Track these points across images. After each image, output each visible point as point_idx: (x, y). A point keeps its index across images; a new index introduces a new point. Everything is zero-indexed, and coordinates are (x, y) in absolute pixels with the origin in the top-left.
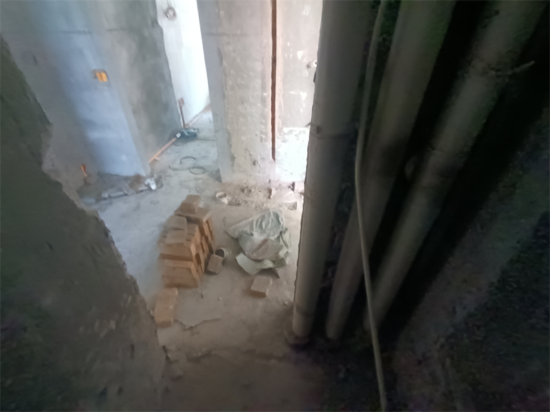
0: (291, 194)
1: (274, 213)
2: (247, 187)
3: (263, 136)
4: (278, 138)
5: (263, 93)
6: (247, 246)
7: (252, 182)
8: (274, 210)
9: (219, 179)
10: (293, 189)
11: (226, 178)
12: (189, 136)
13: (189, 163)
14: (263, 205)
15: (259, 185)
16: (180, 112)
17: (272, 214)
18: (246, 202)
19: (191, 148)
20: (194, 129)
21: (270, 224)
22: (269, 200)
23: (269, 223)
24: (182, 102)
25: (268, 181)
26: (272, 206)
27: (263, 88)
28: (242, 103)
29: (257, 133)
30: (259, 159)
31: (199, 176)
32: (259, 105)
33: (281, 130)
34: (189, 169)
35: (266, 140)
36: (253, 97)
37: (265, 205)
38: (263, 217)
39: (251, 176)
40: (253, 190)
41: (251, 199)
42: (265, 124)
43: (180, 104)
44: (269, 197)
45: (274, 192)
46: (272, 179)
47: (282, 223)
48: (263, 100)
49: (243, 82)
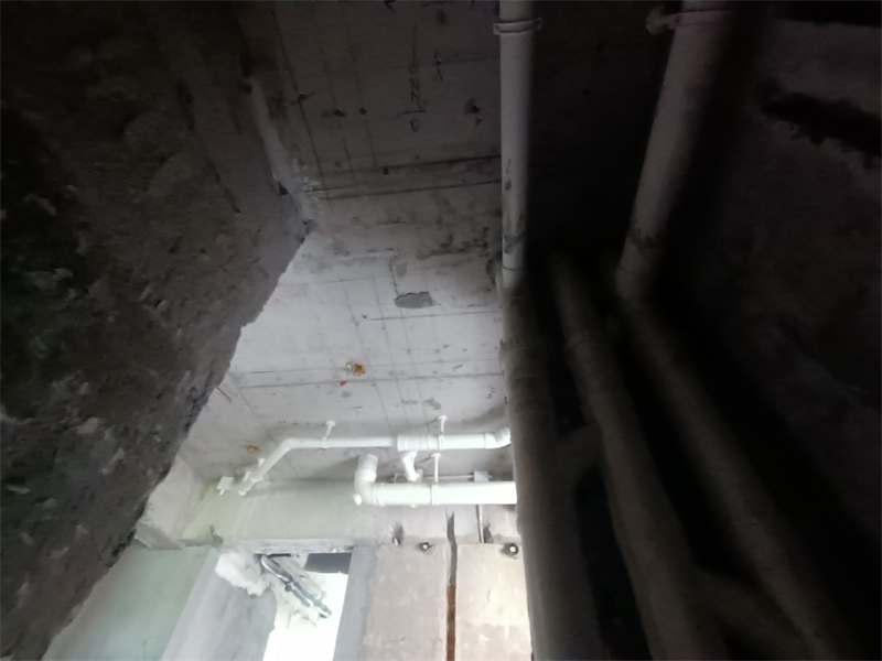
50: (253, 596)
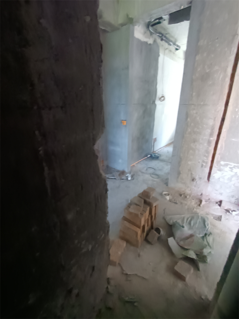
0: (218, 208)
1: (202, 218)
2: (184, 194)
3: (204, 164)
4: (215, 167)
5: (210, 138)
6: (178, 234)
7: (188, 192)
8: (202, 215)
9: (167, 184)
10: (220, 205)
11: (172, 184)
12: (154, 157)
13: (151, 171)
14: (193, 209)
15: (193, 195)
16: (153, 144)
17: (200, 217)
18: (182, 203)
19: (154, 164)
20: (158, 154)
21: (197, 225)
22: (199, 207)
23: (196, 223)
24: (155, 140)
25: (200, 194)
26: (201, 212)
27: (211, 135)
28: (194, 142)
29: (199, 161)
30: (197, 178)
31: (155, 179)
32: (206, 144)
33: (218, 162)
34: (150, 174)
35: (205, 167)
36: (202, 139)
37: (195, 209)
38: (192, 218)
39: (188, 187)
40: (188, 197)
41: (185, 202)
42: (207, 157)
43: (154, 140)
44: (199, 205)
45: (203, 203)
46: (204, 193)
47: (207, 227)
48: (209, 142)
49: (198, 130)
50: (150, 44)
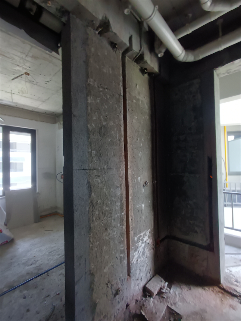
3: (122, 255)
5: (121, 213)
25: (126, 307)
27: (121, 208)
28: (106, 229)
29: (117, 255)
32: (119, 225)
35: (124, 258)
36: (114, 220)
42: (123, 242)
48: (122, 220)
49: (107, 209)
